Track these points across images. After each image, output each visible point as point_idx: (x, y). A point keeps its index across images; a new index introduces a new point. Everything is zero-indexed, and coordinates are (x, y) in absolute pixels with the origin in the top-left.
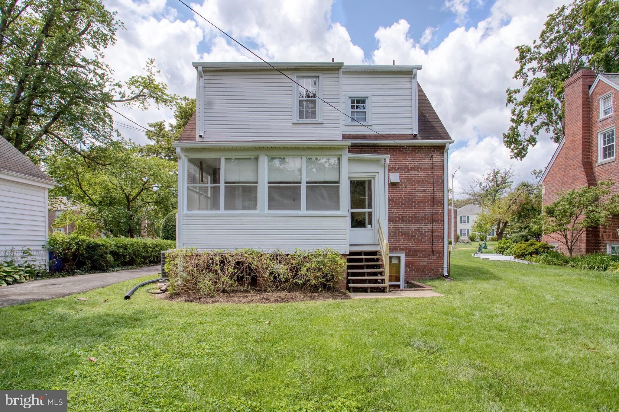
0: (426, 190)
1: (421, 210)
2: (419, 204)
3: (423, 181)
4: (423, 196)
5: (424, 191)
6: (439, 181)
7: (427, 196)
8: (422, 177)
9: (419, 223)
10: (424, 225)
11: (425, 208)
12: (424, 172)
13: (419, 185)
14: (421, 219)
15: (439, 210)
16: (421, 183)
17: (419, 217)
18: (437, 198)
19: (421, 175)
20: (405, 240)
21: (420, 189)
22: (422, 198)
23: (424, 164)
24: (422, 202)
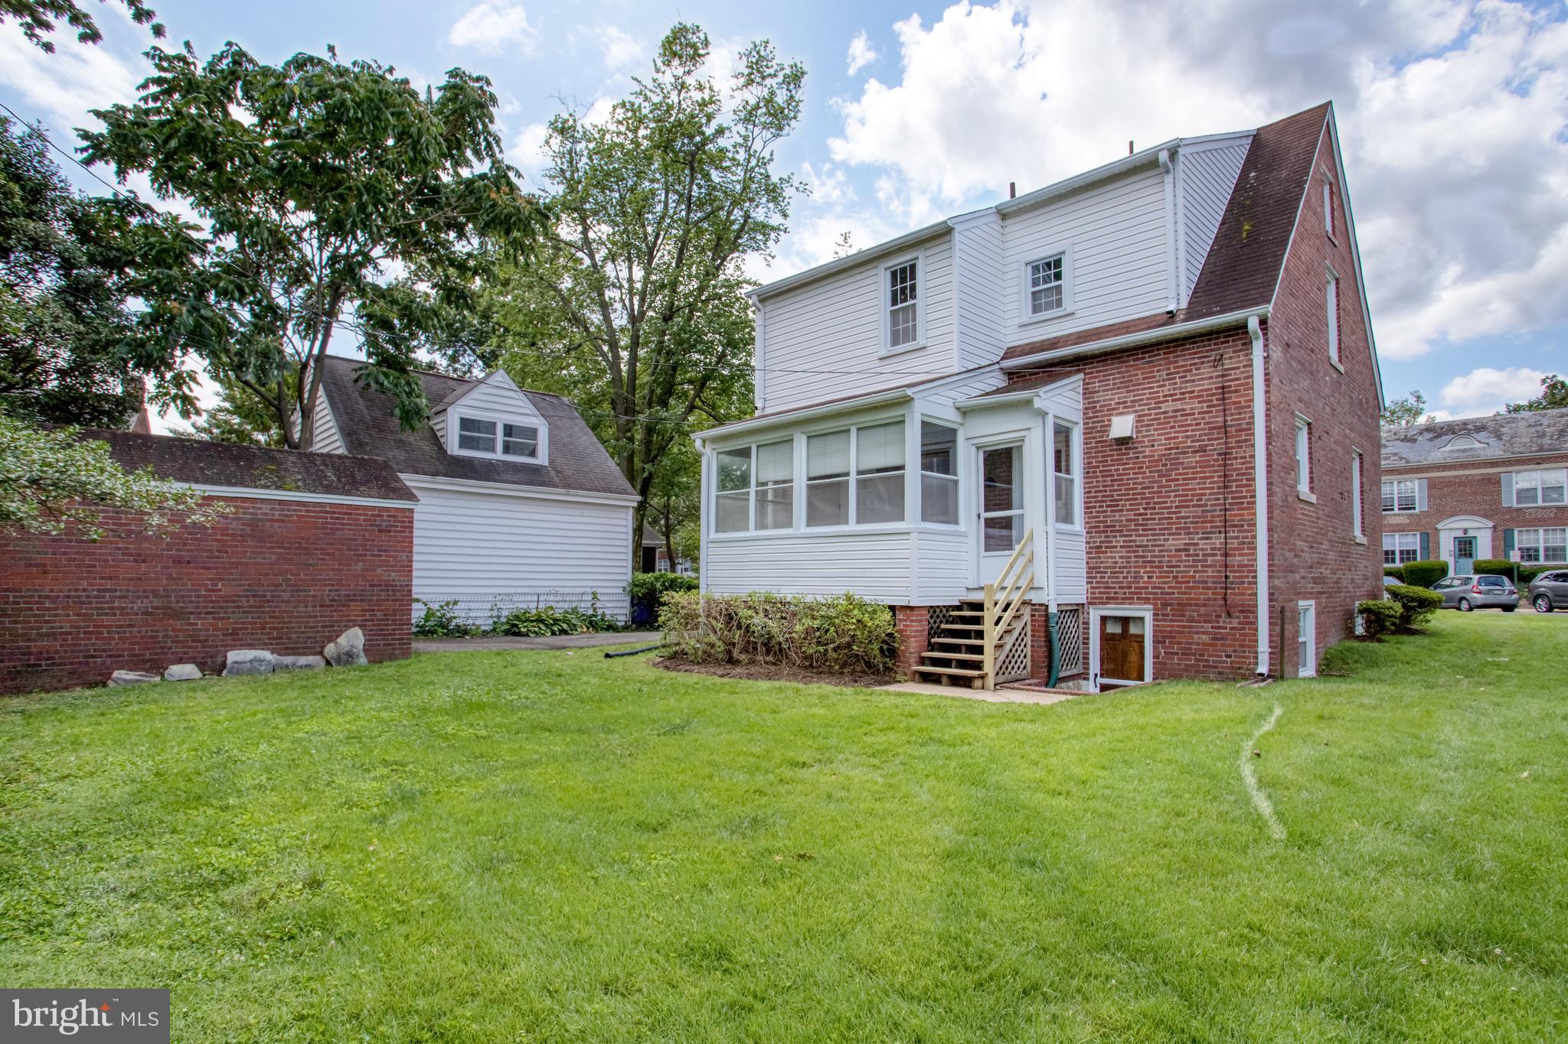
0: (1207, 445)
1: (1192, 500)
2: (1187, 484)
3: (1197, 424)
4: (1197, 462)
5: (1202, 450)
6: (1244, 419)
7: (1209, 461)
8: (1194, 414)
9: (1189, 534)
10: (1202, 539)
11: (1205, 494)
12: (1199, 402)
13: (1187, 437)
14: (1192, 523)
15: (1245, 497)
16: (1192, 430)
17: (1189, 517)
18: (1236, 464)
19: (1192, 409)
20: (1152, 577)
21: (1189, 447)
22: (1195, 467)
23: (1199, 380)
24: (1196, 478)
